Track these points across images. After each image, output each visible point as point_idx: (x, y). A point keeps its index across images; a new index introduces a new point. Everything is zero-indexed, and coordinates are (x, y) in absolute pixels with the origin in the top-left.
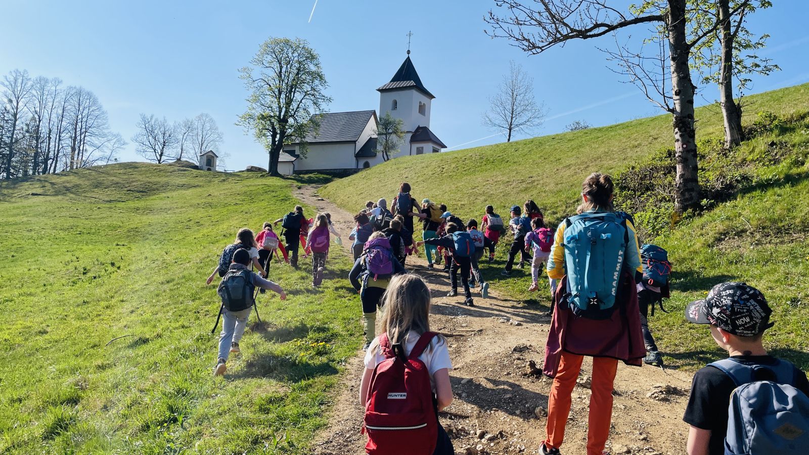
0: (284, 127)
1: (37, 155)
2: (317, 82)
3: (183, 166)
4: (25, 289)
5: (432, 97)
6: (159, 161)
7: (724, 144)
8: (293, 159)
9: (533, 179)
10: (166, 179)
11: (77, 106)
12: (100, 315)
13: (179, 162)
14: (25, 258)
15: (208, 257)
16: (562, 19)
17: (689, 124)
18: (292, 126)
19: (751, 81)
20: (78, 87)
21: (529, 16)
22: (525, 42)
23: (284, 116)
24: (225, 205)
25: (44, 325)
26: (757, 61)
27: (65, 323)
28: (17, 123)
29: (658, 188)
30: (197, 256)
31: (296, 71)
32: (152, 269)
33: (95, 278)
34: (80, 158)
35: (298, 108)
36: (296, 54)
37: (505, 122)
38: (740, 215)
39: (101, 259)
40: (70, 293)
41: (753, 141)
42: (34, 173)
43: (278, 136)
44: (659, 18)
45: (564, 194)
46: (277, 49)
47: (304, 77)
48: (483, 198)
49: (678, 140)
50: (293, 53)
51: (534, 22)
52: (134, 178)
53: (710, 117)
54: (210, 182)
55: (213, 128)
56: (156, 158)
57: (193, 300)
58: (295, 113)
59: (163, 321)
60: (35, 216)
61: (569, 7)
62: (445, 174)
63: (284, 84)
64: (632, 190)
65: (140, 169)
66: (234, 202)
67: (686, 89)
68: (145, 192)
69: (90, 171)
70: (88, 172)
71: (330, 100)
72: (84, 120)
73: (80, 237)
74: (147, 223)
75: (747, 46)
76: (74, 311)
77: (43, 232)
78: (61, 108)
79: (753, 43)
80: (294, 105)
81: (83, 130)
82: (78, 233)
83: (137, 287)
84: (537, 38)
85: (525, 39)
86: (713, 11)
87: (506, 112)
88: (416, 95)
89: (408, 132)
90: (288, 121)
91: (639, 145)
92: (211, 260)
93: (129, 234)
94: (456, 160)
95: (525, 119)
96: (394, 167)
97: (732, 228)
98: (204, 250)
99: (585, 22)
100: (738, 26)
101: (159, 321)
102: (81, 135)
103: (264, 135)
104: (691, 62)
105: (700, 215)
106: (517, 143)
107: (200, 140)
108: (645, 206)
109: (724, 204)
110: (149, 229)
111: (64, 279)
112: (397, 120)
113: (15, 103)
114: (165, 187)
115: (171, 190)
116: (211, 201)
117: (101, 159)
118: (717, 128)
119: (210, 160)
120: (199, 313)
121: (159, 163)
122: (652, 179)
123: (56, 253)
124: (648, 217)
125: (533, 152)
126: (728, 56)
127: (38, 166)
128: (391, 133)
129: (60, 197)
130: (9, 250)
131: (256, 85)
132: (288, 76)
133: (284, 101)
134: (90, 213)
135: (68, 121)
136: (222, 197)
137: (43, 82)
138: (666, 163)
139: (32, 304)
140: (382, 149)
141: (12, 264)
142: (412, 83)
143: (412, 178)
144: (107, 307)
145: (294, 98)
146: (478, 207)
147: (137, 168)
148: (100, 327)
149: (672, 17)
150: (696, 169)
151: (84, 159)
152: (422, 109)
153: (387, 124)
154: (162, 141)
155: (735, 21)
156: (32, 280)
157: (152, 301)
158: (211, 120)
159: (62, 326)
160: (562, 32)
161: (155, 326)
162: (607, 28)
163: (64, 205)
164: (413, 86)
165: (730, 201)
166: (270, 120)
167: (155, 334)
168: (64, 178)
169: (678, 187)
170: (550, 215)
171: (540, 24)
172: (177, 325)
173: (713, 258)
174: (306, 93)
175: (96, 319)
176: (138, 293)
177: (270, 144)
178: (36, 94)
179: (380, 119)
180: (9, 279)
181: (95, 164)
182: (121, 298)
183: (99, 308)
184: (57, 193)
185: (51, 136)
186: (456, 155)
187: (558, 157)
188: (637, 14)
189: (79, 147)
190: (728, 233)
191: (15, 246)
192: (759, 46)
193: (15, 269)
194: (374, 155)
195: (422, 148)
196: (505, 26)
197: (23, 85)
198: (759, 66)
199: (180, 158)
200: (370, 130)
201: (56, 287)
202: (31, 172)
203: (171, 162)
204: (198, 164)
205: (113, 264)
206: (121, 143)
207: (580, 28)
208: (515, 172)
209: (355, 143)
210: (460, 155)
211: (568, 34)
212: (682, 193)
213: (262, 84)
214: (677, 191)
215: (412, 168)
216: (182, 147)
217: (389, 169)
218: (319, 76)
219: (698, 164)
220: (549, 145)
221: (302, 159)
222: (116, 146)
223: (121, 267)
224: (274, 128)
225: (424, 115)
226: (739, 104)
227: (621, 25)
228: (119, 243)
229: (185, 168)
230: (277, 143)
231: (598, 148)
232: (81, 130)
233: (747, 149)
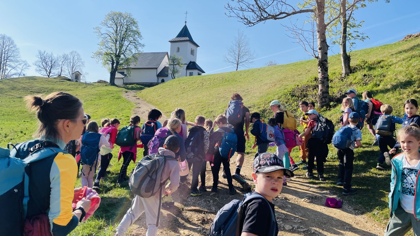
0: (118, 59)
2: (136, 36)
5: (198, 46)
6: (49, 76)
7: (342, 75)
8: (123, 76)
9: (248, 90)
10: (52, 86)
11: (2, 45)
13: (60, 77)
16: (264, 9)
17: (325, 64)
18: (123, 59)
19: (355, 44)
20: (3, 34)
21: (247, 7)
22: (245, 20)
23: (119, 53)
24: (86, 101)
26: (358, 34)
29: (310, 96)
31: (125, 30)
33: (11, 139)
34: (4, 73)
35: (126, 49)
36: (125, 21)
37: (235, 61)
39: (15, 129)
41: (356, 73)
43: (115, 64)
44: (312, 11)
45: (264, 98)
46: (115, 18)
47: (129, 33)
48: (223, 99)
49: (320, 72)
50: (123, 20)
51: (250, 10)
52: (34, 85)
53: (336, 61)
54: (77, 88)
55: (79, 59)
56: (47, 75)
58: (124, 52)
61: (268, 3)
62: (204, 87)
63: (118, 37)
64: (297, 97)
65: (38, 80)
66: (91, 99)
67: (324, 47)
69: (9, 81)
71: (143, 46)
72: (6, 52)
73: (3, 117)
75: (354, 26)
79: (356, 25)
80: (124, 48)
81: (6, 58)
82: (2, 114)
84: (252, 18)
85: (245, 18)
86: (338, 8)
87: (236, 55)
88: (189, 44)
89: (185, 64)
90: (120, 56)
91: (301, 74)
93: (31, 116)
94: (210, 79)
95: (245, 59)
96: (177, 82)
99: (275, 11)
100: (350, 16)
102: (4, 61)
103: (108, 63)
104: (327, 33)
105: (329, 110)
106: (241, 71)
107: (72, 65)
112: (179, 58)
117: (15, 74)
118: (338, 67)
119: (77, 76)
121: (49, 77)
122: (307, 92)
125: (249, 76)
126: (345, 31)
128: (176, 64)
131: (103, 37)
132: (121, 32)
133: (119, 45)
134: (9, 104)
136: (84, 96)
138: (314, 84)
140: (171, 73)
142: (187, 38)
143: (187, 88)
145: (124, 44)
149: (318, 10)
150: (328, 87)
151: (6, 74)
152: (192, 52)
153: (174, 60)
154: (50, 65)
155: (348, 14)
158: (78, 55)
160: (264, 16)
162: (286, 15)
164: (188, 40)
166: (111, 56)
169: (319, 96)
170: (256, 109)
171: (253, 11)
174: (130, 41)
177: (111, 68)
179: (170, 57)
181: (12, 77)
186: (210, 77)
187: (261, 79)
188: (301, 8)
189: (3, 67)
192: (359, 26)
194: (167, 76)
195: (192, 73)
196: (235, 11)
198: (359, 36)
199: (61, 74)
200: (165, 62)
203: (55, 76)
204: (70, 78)
205: (22, 132)
206: (27, 65)
207: (273, 14)
208: (240, 87)
209: (157, 69)
210: (212, 77)
211: (267, 17)
212: (321, 99)
213: (107, 36)
214: (319, 98)
215: (187, 83)
216: (62, 68)
217: (175, 83)
218: (138, 33)
219: (329, 84)
220: (257, 73)
221: (128, 77)
222: (24, 67)
223: (26, 134)
224: (113, 60)
225: (194, 55)
226: (349, 55)
227: (294, 13)
228: (25, 121)
229: (63, 80)
230: (114, 68)
231: (281, 75)
232: (4, 58)
233: (353, 77)
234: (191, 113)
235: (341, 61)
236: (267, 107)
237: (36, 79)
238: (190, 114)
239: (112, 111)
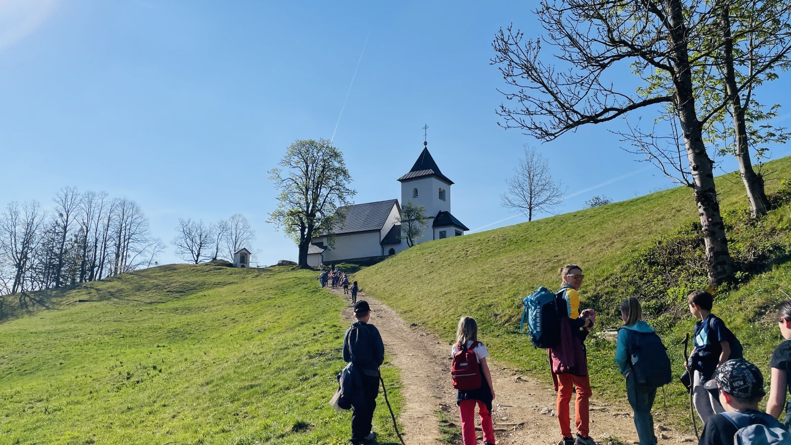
0: (312, 221)
1: (84, 263)
2: (341, 177)
3: (218, 264)
4: (72, 398)
5: (450, 183)
6: (196, 261)
7: (750, 214)
8: (321, 250)
9: (559, 258)
10: (202, 279)
11: (121, 215)
12: (143, 422)
13: (215, 261)
14: (72, 365)
15: (245, 356)
16: (571, 106)
17: (711, 197)
18: (319, 219)
19: (768, 150)
20: (122, 198)
21: (539, 107)
22: (537, 131)
23: (312, 210)
24: (260, 300)
25: (90, 434)
26: (772, 130)
27: (110, 432)
28: (67, 234)
29: (688, 262)
30: (235, 355)
31: (321, 169)
32: (192, 371)
33: (138, 382)
34: (123, 264)
35: (324, 202)
36: (321, 154)
37: (524, 203)
38: (778, 286)
39: (144, 363)
40: (115, 400)
41: (780, 209)
42: (81, 281)
43: (307, 230)
44: (667, 99)
45: (591, 272)
46: (303, 150)
47: (328, 173)
48: (510, 280)
49: (702, 214)
50: (317, 153)
51: (544, 112)
52: (174, 279)
53: (732, 186)
54: (244, 278)
55: (246, 227)
56: (193, 259)
57: (232, 402)
58: (321, 207)
59: (203, 426)
60: (83, 322)
61: (577, 95)
62: (470, 257)
63: (310, 182)
64: (661, 265)
65: (178, 270)
66: (267, 296)
67: (703, 164)
68: (184, 292)
69: (133, 276)
70: (130, 276)
71: (354, 193)
72: (128, 227)
73: (124, 340)
74: (186, 323)
75: (760, 117)
76: (119, 418)
77: (89, 338)
78: (107, 218)
79: (764, 113)
80: (321, 200)
81: (127, 237)
82: (121, 336)
83: (178, 390)
84: (549, 126)
85: (537, 128)
86: (720, 86)
87: (525, 193)
88: (436, 183)
89: (430, 218)
90: (315, 216)
91: (663, 218)
92: (247, 359)
93: (169, 335)
94: (479, 242)
95: (543, 198)
96: (419, 252)
97: (772, 301)
98: (241, 348)
99: (594, 108)
100: (748, 100)
101: (200, 426)
102: (124, 242)
103: (294, 230)
104: (704, 136)
105: (736, 289)
106: (538, 222)
107: (234, 239)
108: (677, 281)
109: (759, 276)
110: (188, 329)
111: (109, 385)
112: (419, 207)
113: (65, 217)
114: (202, 286)
115: (207, 288)
116: (245, 297)
117: (142, 263)
118: (740, 197)
119: (243, 257)
120: (238, 415)
121: (197, 263)
122: (680, 254)
123: (101, 359)
124: (682, 292)
125: (555, 231)
126: (742, 129)
127: (85, 273)
128: (414, 220)
129: (105, 302)
130: (57, 357)
131: (285, 185)
132: (314, 174)
133: (311, 197)
134: (132, 316)
135: (113, 230)
136: (255, 292)
137: (90, 196)
138: (693, 236)
139: (79, 412)
140: (406, 236)
141: (61, 372)
142: (431, 171)
143: (437, 263)
144: (150, 413)
145: (321, 194)
146: (506, 290)
147: (175, 269)
148: (143, 434)
149: (680, 97)
150: (725, 241)
151: (127, 264)
152: (443, 195)
153: (410, 211)
154: (199, 242)
155: (743, 95)
156: (79, 388)
157: (192, 405)
158: (244, 220)
159: (108, 435)
160: (573, 118)
161: (196, 432)
162: (616, 112)
163: (108, 310)
164: (432, 174)
165: (766, 272)
166: (299, 216)
167: (197, 440)
168: (109, 284)
169: (709, 261)
171: (550, 112)
172: (218, 429)
173: (756, 334)
174: (331, 188)
175: (139, 425)
176: (179, 396)
177: (300, 238)
178: (84, 207)
179: (403, 207)
180: (57, 388)
181: (137, 269)
182: (163, 403)
183: (143, 414)
184: (101, 299)
185: (97, 245)
186: (479, 238)
187: (581, 234)
188: (644, 96)
189: (123, 253)
190: (768, 306)
191: (63, 354)
192: (771, 116)
193: (62, 377)
194: (399, 242)
195: (445, 231)
196: (516, 117)
197: (73, 200)
198: (774, 135)
199: (216, 257)
200: (394, 218)
201: (101, 393)
202: (78, 280)
203: (207, 261)
204: (232, 262)
205: (155, 368)
206: (161, 246)
207: (590, 114)
208: (540, 252)
209: (380, 232)
210: (482, 237)
211: (579, 120)
212: (713, 266)
213: (291, 183)
214: (708, 265)
215: (437, 253)
216: (217, 246)
217: (414, 255)
218: (343, 171)
219: (727, 235)
220: (571, 223)
221: (330, 250)
222: (156, 249)
223: (163, 370)
224: (302, 223)
225: (445, 200)
226: (759, 174)
227: (631, 108)
228: (159, 345)
229: (220, 267)
230: (305, 236)
231: (621, 223)
232: (124, 237)
233: (775, 218)
234: (451, 311)
235: (744, 186)
236: (601, 289)
237: (176, 269)
238: (448, 313)
239: (306, 316)
